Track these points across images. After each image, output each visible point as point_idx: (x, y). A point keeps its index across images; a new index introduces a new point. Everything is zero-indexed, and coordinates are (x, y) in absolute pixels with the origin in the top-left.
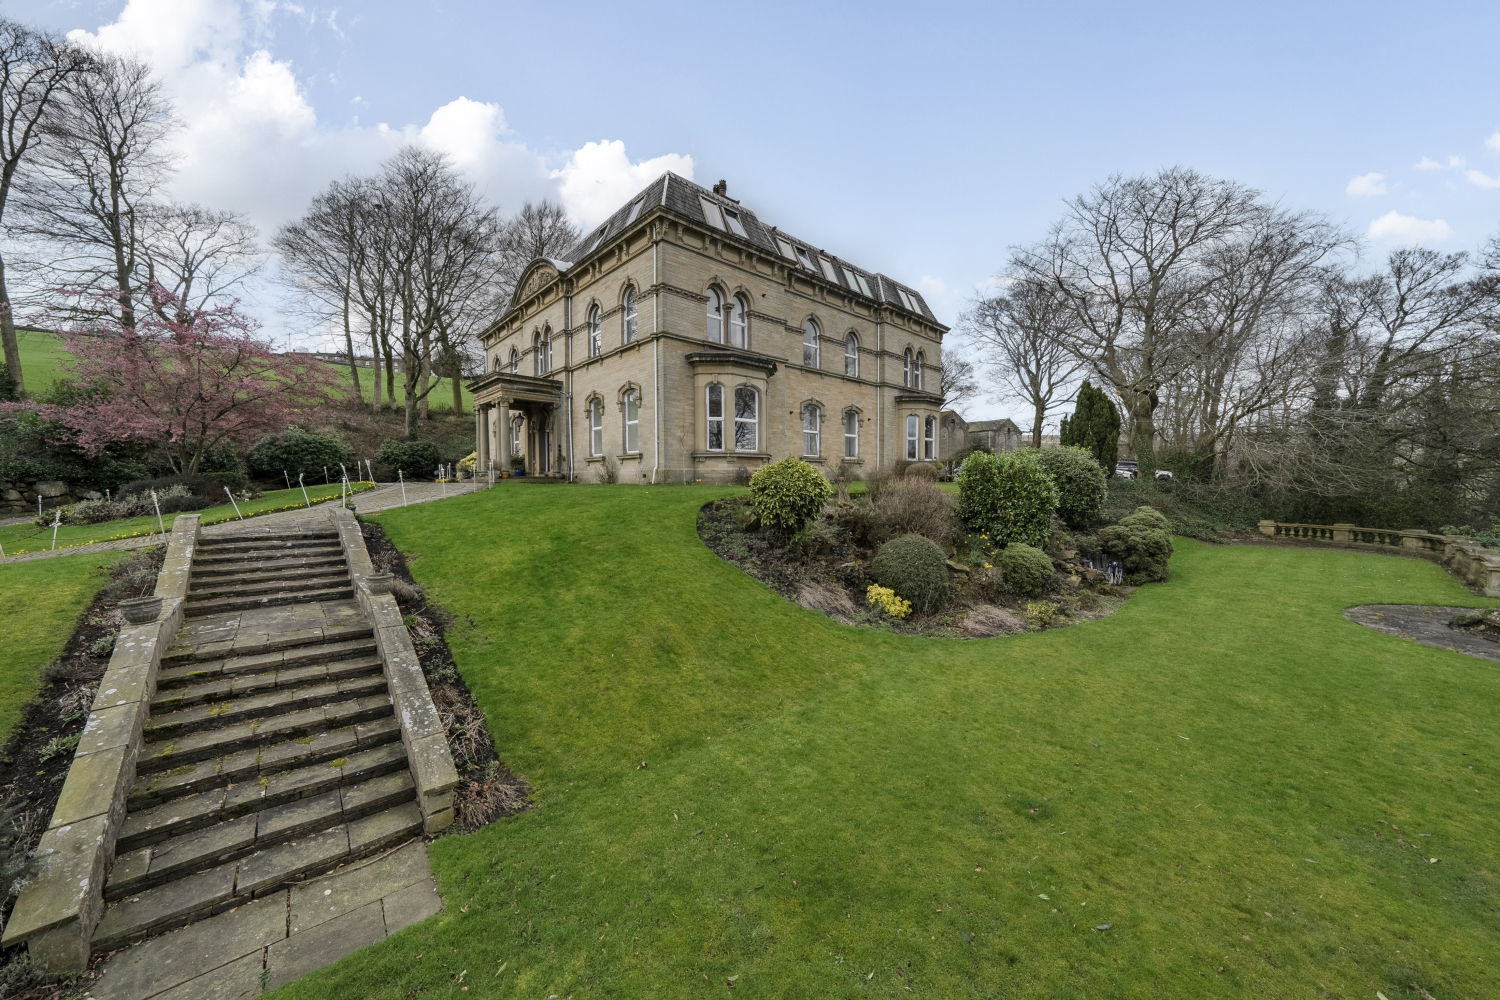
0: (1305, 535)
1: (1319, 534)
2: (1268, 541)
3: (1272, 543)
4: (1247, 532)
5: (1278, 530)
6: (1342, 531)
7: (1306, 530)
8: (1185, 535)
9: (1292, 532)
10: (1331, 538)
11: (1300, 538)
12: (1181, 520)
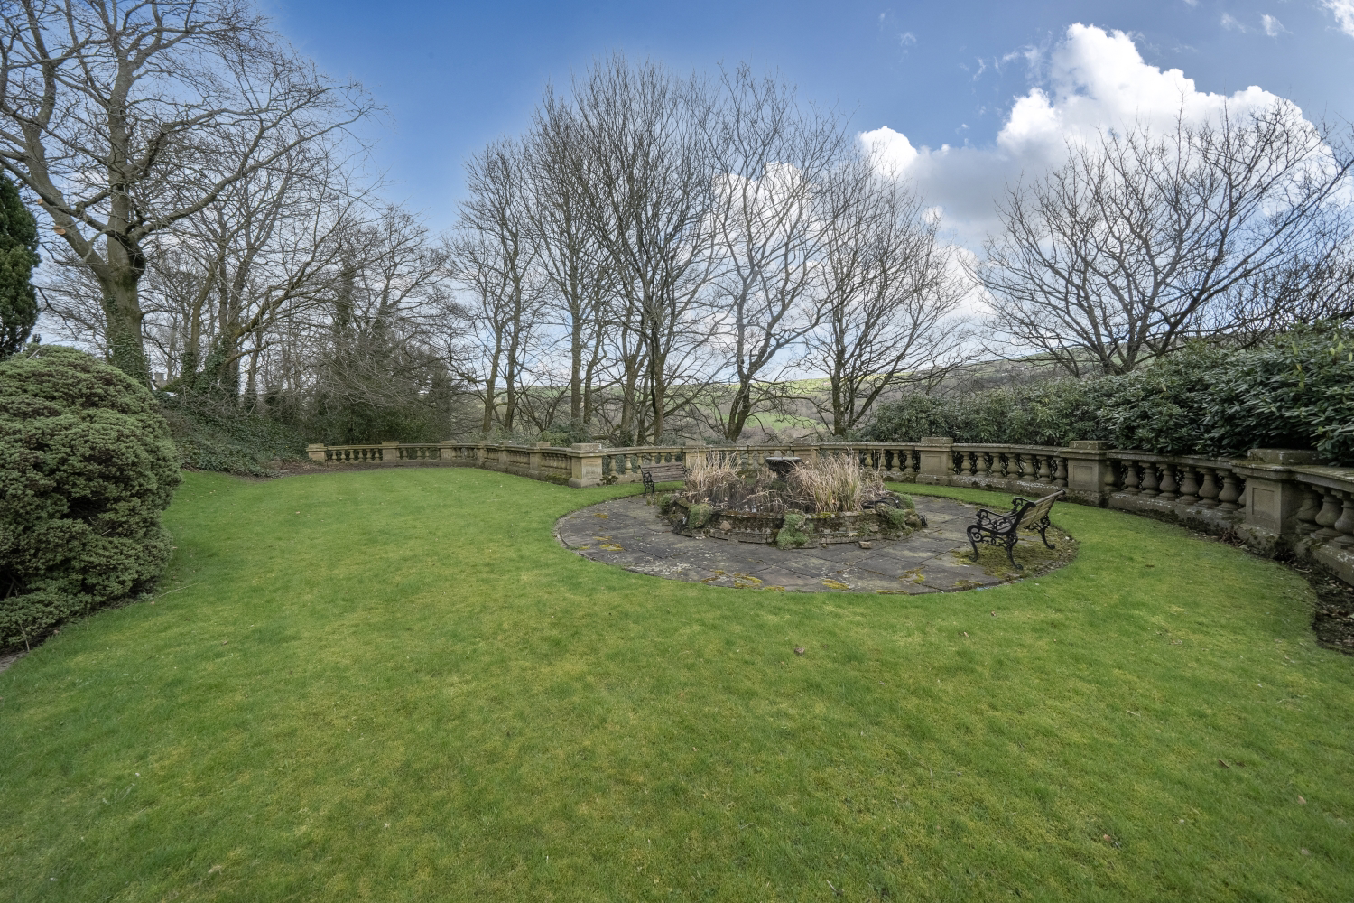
0: (356, 458)
1: (369, 455)
2: (320, 467)
3: (324, 471)
4: (296, 461)
5: (329, 456)
6: (390, 449)
7: (356, 452)
8: (210, 468)
9: (343, 456)
10: (381, 458)
11: (352, 461)
12: (200, 445)
